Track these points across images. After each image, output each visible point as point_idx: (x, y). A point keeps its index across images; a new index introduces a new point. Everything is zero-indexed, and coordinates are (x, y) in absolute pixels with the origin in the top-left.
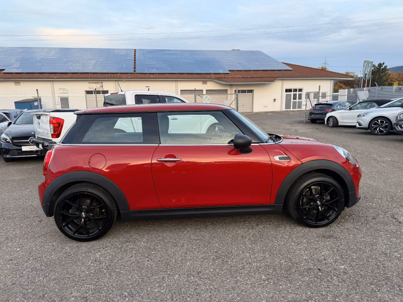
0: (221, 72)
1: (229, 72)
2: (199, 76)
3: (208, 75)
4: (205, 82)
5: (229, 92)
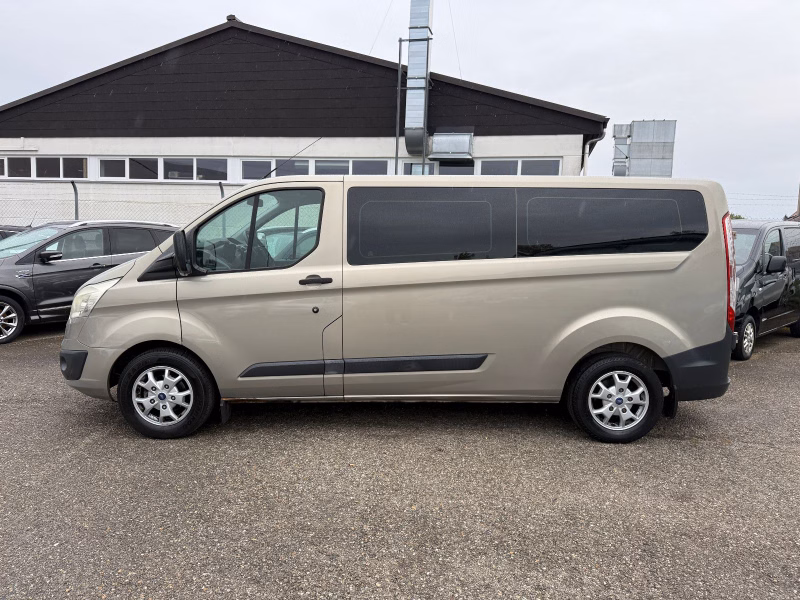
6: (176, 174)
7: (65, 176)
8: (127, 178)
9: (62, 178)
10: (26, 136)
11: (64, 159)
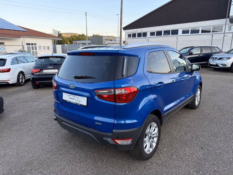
6: (166, 34)
7: (143, 36)
8: (155, 36)
9: (142, 37)
11: (143, 33)
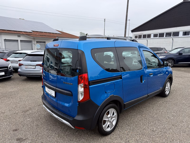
0: (28, 31)
1: (32, 32)
2: (16, 32)
3: (21, 32)
4: (19, 36)
5: (33, 43)
6: (168, 36)
7: (147, 38)
10: (142, 31)
11: (147, 35)
